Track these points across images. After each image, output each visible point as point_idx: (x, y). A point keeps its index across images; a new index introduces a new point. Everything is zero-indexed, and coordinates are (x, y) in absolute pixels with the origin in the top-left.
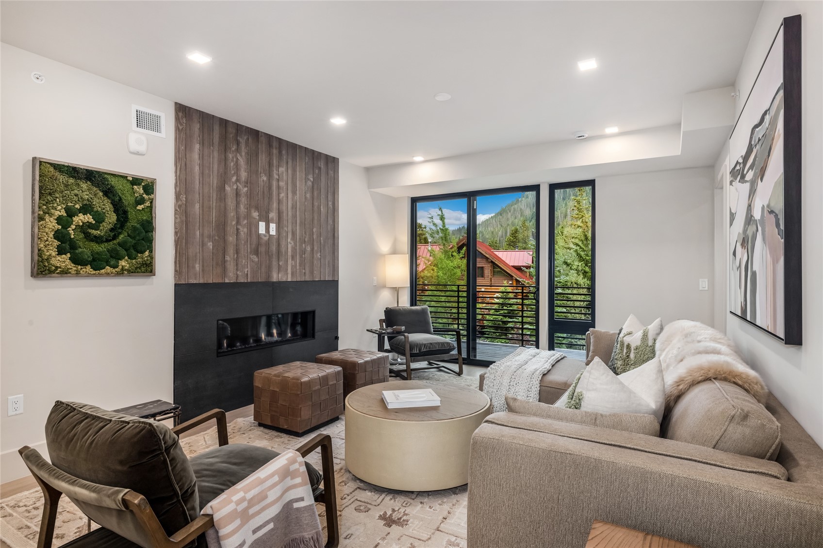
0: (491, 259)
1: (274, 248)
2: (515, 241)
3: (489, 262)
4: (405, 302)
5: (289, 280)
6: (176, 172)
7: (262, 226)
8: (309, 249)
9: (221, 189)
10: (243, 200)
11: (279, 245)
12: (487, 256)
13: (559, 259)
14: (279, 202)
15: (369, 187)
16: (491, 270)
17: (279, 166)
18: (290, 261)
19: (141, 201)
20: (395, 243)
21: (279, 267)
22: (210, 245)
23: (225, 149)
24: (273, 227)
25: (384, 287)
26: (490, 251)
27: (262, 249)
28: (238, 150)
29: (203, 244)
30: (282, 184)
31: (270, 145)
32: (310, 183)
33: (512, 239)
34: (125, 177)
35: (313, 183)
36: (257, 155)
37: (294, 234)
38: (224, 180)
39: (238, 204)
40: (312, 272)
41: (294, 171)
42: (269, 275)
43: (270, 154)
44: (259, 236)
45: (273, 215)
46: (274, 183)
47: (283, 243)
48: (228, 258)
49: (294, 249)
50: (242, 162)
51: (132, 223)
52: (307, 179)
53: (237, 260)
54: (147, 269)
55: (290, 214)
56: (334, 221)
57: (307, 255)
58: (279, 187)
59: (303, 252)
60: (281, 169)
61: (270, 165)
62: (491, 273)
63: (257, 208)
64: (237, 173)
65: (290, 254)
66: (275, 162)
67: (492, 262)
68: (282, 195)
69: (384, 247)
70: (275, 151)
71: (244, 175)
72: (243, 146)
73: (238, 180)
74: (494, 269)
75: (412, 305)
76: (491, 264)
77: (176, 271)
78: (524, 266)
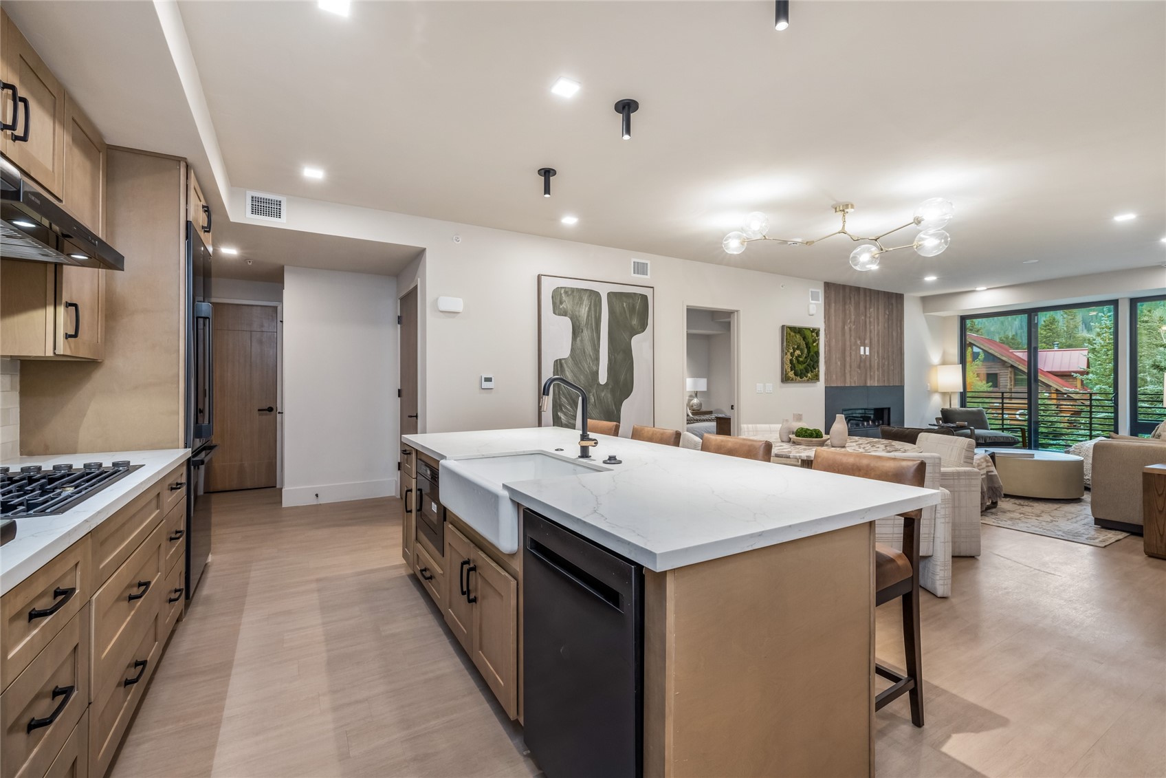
0: (1010, 362)
1: (868, 364)
2: (1050, 336)
3: (1008, 367)
4: (956, 404)
5: (876, 385)
6: (825, 322)
7: (862, 348)
8: (886, 363)
9: (843, 328)
10: (853, 333)
11: (870, 361)
12: (1004, 358)
13: (1145, 362)
14: (870, 332)
15: (924, 312)
16: (1010, 378)
17: (870, 308)
18: (876, 372)
19: (814, 342)
20: (944, 354)
21: (871, 376)
22: (839, 363)
23: (845, 304)
24: (867, 349)
25: (936, 391)
26: (1008, 351)
27: (862, 365)
28: (850, 303)
29: (836, 363)
30: (871, 320)
31: (865, 295)
32: (886, 316)
33: (1045, 333)
34: (809, 329)
35: (888, 316)
36: (859, 303)
37: (878, 353)
38: (844, 324)
39: (851, 336)
40: (888, 380)
41: (878, 309)
42: (866, 382)
43: (865, 301)
44: (861, 356)
45: (867, 341)
46: (868, 320)
47: (873, 360)
48: (846, 371)
49: (878, 364)
50: (852, 309)
51: (812, 353)
52: (885, 313)
53: (850, 372)
54: (816, 378)
55: (876, 339)
56: (901, 342)
57: (886, 367)
58: (870, 322)
59: (884, 365)
60: (871, 310)
61: (865, 308)
62: (1011, 382)
63: (860, 338)
64: (850, 318)
65: (876, 367)
66: (868, 306)
67: (1012, 366)
68: (872, 327)
69: (935, 358)
70: (868, 298)
71: (853, 317)
72: (852, 299)
73: (850, 322)
74: (1015, 374)
75: (962, 406)
76: (1010, 369)
77: (825, 379)
78: (1076, 372)
